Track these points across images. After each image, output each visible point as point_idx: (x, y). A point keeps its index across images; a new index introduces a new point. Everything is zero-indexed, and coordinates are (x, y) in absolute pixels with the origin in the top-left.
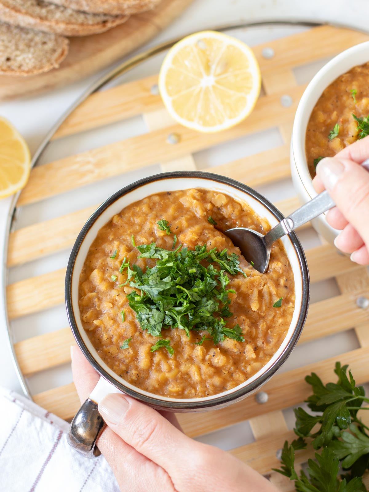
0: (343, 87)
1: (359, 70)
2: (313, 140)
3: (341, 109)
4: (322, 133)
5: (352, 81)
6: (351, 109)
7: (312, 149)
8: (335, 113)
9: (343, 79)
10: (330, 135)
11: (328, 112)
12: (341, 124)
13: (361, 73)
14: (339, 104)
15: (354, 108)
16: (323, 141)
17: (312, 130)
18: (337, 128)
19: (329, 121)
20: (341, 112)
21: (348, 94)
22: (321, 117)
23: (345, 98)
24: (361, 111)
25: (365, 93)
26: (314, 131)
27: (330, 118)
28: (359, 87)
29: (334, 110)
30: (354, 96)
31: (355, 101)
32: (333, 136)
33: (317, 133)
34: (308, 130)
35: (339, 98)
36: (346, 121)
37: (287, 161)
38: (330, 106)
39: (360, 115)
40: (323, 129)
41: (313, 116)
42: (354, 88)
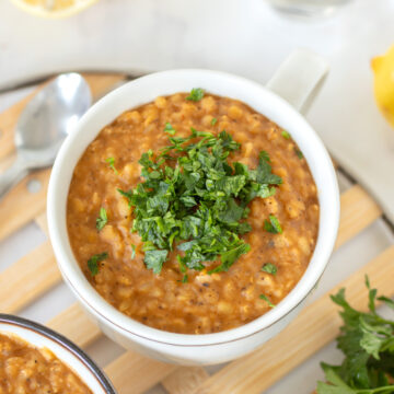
0: (96, 159)
1: (109, 131)
2: (79, 237)
3: (102, 187)
4: (86, 224)
5: (105, 148)
6: (114, 184)
7: (81, 249)
8: (96, 194)
9: (94, 149)
10: (97, 223)
11: (86, 197)
12: (107, 206)
13: (113, 134)
14: (97, 181)
15: (118, 181)
16: (92, 234)
17: (73, 226)
18: (103, 214)
19: (91, 207)
20: (103, 190)
21: (105, 166)
22: (80, 205)
23: (102, 172)
24: (127, 182)
25: (125, 159)
26: (77, 225)
27: (91, 203)
28: (116, 152)
29: (93, 192)
30: (112, 166)
31: (116, 172)
32: (102, 224)
33: (82, 227)
34: (69, 226)
35: (94, 174)
36: (112, 201)
37: (54, 260)
38: (86, 188)
39: (127, 187)
40: (87, 219)
41: (70, 207)
42: (110, 156)
